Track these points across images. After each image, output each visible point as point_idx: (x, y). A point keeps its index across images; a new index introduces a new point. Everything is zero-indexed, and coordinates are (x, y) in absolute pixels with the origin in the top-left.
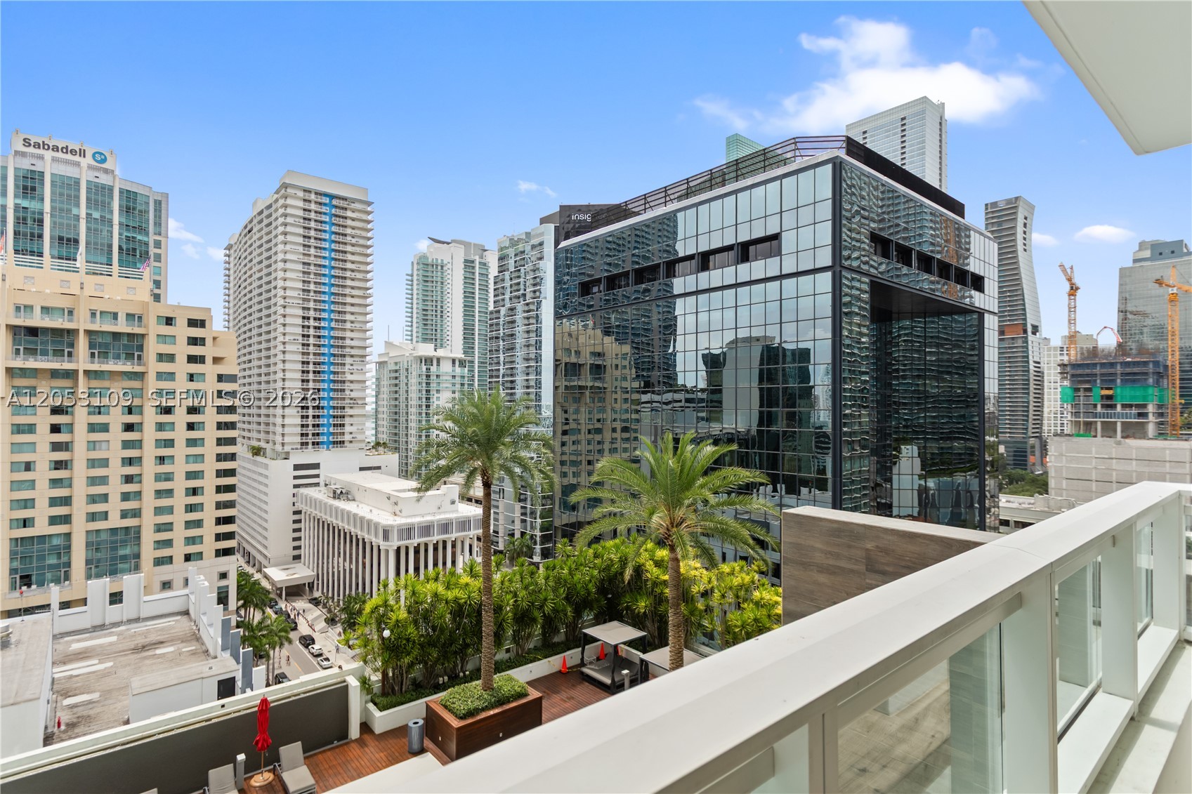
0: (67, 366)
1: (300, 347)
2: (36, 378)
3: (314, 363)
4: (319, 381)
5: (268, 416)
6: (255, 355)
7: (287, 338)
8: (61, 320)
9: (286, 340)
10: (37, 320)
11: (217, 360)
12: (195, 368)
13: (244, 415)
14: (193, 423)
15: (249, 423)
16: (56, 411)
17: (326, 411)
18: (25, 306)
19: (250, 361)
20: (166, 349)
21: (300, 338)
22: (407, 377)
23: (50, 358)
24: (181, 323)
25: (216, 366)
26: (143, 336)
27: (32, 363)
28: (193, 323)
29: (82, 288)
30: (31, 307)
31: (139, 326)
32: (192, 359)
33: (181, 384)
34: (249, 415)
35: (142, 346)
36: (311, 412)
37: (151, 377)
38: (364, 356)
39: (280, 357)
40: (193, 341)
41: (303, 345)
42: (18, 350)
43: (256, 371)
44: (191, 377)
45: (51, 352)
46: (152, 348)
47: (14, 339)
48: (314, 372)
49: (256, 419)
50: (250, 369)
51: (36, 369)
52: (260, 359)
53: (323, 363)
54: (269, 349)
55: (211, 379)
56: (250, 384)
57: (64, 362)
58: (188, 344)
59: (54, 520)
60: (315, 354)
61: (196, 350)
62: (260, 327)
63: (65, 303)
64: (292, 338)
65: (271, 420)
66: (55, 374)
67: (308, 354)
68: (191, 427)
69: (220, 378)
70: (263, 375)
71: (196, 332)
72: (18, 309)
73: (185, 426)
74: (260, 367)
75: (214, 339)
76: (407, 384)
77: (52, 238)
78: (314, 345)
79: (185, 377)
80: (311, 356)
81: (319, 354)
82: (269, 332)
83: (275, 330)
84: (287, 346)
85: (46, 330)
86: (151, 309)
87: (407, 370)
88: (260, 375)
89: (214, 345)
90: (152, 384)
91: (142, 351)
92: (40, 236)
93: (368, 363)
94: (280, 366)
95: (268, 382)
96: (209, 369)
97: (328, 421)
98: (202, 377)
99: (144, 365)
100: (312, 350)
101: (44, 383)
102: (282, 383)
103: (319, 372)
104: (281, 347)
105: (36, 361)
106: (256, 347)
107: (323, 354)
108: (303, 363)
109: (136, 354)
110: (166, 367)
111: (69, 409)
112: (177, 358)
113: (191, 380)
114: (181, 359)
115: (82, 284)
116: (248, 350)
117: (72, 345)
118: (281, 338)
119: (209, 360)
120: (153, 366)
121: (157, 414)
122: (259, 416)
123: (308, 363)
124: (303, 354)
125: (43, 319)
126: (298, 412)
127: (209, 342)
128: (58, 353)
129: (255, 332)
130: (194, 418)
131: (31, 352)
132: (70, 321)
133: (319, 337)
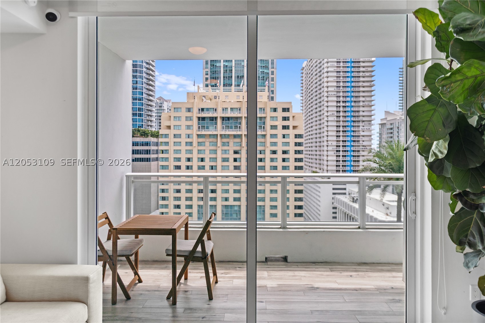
0: (239, 133)
1: (336, 118)
2: (229, 138)
3: (343, 126)
4: (345, 136)
5: (320, 155)
6: (314, 124)
7: (329, 113)
8: (236, 113)
9: (329, 115)
10: (229, 114)
11: (294, 127)
12: (285, 132)
13: (309, 155)
14: (285, 159)
15: (312, 159)
16: (236, 152)
17: (349, 153)
18: (226, 108)
19: (312, 127)
20: (274, 123)
21: (335, 113)
22: (398, 132)
23: (233, 129)
24: (280, 110)
25: (294, 130)
26: (265, 117)
27: (228, 133)
28: (284, 110)
29: (243, 98)
30: (227, 108)
31: (264, 113)
32: (285, 127)
33: (280, 140)
34: (312, 155)
35: (265, 122)
36: (341, 154)
37: (268, 136)
38: (371, 121)
39: (326, 124)
40: (285, 119)
41: (337, 117)
42: (223, 127)
43: (314, 132)
44: (284, 136)
45: (233, 127)
46: (269, 123)
47: (222, 123)
48: (343, 131)
49: (315, 157)
50: (312, 131)
51: (229, 135)
52: (316, 125)
53: (348, 126)
54: (320, 120)
55: (292, 136)
56: (312, 139)
57: (237, 131)
58: (283, 120)
59: (235, 199)
60: (343, 121)
61: (286, 123)
62: (316, 108)
63: (237, 106)
64: (331, 113)
65: (322, 157)
66: (235, 136)
67: (340, 121)
68: (284, 160)
69: (296, 136)
70: (318, 134)
71: (286, 114)
72: (223, 109)
73: (281, 160)
74: (316, 130)
75: (293, 117)
76: (398, 137)
77: (235, 77)
78: (343, 116)
79: (281, 136)
80: (341, 123)
81: (345, 121)
82: (320, 111)
83: (323, 109)
84: (329, 118)
85: (232, 118)
86: (268, 105)
87: (398, 128)
88: (316, 134)
89: (293, 120)
90: (269, 140)
91: (265, 125)
92: (231, 77)
93: (373, 125)
94: (326, 129)
95: (320, 138)
96: (291, 132)
97: (350, 158)
98: (288, 136)
99: (266, 131)
100: (341, 119)
101: (231, 140)
102: (326, 138)
103: (345, 131)
104: (326, 119)
105: (229, 131)
106: (314, 119)
107: (348, 121)
108: (337, 126)
109: (263, 126)
110: (274, 132)
111: (240, 152)
112: (278, 127)
113: (284, 137)
114: (280, 127)
115: (243, 96)
116: (311, 121)
117: (240, 123)
118: (326, 114)
119: (291, 127)
120: (269, 132)
121: (270, 154)
122: (316, 155)
123: (340, 126)
124: (337, 121)
125: (231, 113)
126: (335, 153)
127: (291, 118)
128: (236, 127)
129: (314, 111)
130: (285, 156)
131: (228, 127)
132: (240, 113)
133: (345, 112)
